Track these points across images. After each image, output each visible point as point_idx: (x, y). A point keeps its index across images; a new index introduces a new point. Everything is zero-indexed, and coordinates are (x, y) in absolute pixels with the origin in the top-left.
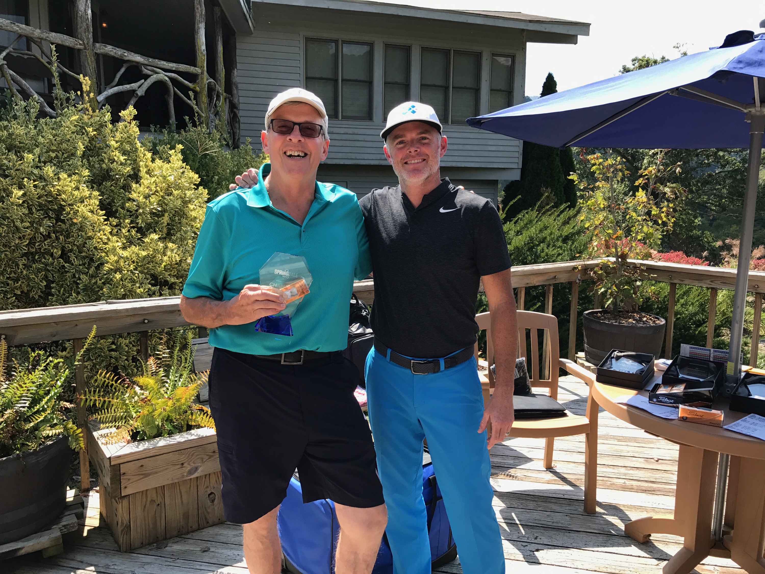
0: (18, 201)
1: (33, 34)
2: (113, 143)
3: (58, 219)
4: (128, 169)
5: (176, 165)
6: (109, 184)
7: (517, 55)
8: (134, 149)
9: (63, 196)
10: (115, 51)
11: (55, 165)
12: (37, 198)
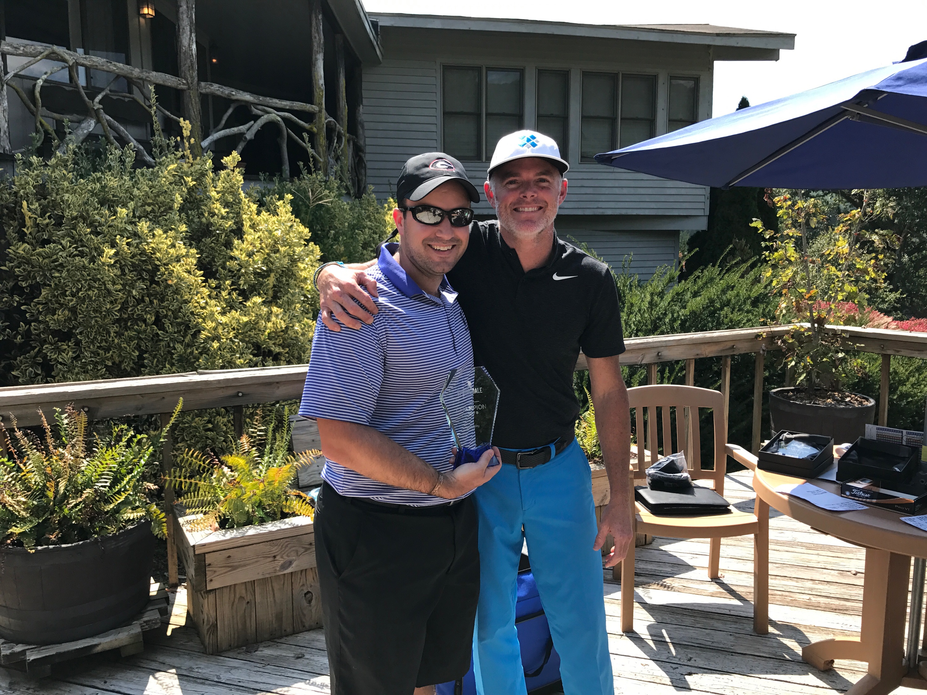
0: (109, 260)
1: (132, 73)
2: (214, 194)
3: (153, 282)
4: (230, 223)
5: (283, 218)
6: (208, 240)
7: (702, 77)
8: (237, 201)
9: (158, 255)
10: (221, 90)
11: (150, 220)
12: (131, 258)
